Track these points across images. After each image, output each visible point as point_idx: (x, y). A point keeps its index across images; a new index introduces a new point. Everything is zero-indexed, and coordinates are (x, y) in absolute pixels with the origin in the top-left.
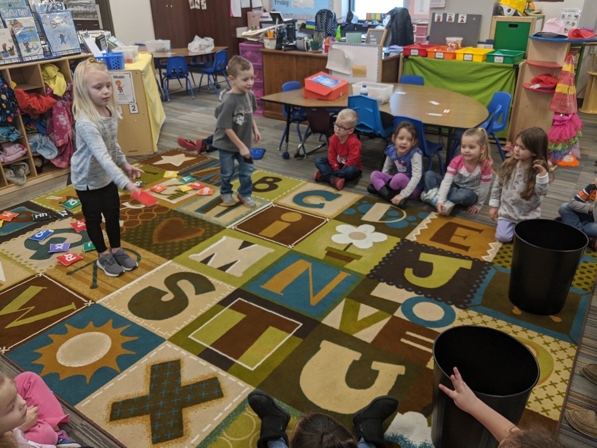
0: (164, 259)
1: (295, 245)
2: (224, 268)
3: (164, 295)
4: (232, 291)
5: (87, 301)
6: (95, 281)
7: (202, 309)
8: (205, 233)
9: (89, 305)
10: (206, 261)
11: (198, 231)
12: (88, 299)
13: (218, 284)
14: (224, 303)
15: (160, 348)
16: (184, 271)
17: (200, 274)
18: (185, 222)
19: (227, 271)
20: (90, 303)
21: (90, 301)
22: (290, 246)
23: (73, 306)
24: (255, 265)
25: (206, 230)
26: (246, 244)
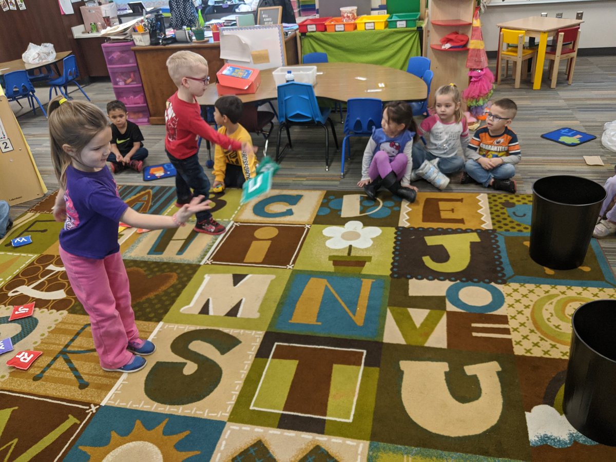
0: (151, 324)
1: (294, 262)
2: (233, 312)
3: (183, 367)
4: (262, 337)
5: (88, 408)
6: (79, 377)
7: (243, 369)
8: (179, 278)
9: (94, 411)
10: (205, 310)
11: (170, 277)
12: (88, 404)
13: (239, 333)
14: (263, 353)
15: (226, 434)
16: (186, 331)
17: (209, 328)
18: (145, 271)
19: (239, 315)
20: (94, 409)
21: (92, 406)
22: (289, 267)
23: (72, 420)
24: (265, 299)
25: (178, 274)
26: (237, 279)
